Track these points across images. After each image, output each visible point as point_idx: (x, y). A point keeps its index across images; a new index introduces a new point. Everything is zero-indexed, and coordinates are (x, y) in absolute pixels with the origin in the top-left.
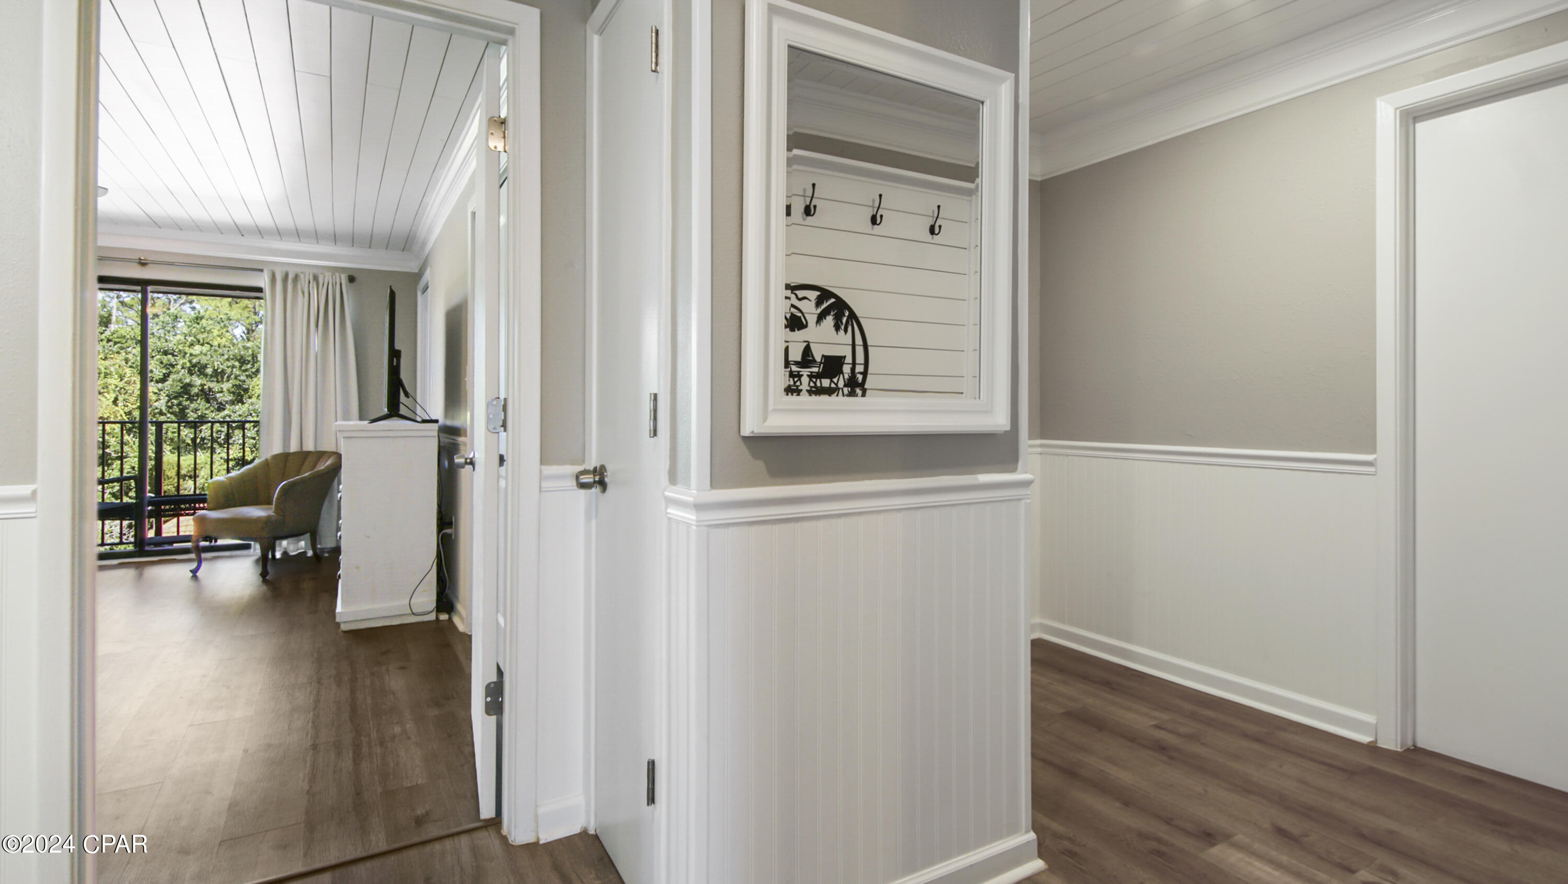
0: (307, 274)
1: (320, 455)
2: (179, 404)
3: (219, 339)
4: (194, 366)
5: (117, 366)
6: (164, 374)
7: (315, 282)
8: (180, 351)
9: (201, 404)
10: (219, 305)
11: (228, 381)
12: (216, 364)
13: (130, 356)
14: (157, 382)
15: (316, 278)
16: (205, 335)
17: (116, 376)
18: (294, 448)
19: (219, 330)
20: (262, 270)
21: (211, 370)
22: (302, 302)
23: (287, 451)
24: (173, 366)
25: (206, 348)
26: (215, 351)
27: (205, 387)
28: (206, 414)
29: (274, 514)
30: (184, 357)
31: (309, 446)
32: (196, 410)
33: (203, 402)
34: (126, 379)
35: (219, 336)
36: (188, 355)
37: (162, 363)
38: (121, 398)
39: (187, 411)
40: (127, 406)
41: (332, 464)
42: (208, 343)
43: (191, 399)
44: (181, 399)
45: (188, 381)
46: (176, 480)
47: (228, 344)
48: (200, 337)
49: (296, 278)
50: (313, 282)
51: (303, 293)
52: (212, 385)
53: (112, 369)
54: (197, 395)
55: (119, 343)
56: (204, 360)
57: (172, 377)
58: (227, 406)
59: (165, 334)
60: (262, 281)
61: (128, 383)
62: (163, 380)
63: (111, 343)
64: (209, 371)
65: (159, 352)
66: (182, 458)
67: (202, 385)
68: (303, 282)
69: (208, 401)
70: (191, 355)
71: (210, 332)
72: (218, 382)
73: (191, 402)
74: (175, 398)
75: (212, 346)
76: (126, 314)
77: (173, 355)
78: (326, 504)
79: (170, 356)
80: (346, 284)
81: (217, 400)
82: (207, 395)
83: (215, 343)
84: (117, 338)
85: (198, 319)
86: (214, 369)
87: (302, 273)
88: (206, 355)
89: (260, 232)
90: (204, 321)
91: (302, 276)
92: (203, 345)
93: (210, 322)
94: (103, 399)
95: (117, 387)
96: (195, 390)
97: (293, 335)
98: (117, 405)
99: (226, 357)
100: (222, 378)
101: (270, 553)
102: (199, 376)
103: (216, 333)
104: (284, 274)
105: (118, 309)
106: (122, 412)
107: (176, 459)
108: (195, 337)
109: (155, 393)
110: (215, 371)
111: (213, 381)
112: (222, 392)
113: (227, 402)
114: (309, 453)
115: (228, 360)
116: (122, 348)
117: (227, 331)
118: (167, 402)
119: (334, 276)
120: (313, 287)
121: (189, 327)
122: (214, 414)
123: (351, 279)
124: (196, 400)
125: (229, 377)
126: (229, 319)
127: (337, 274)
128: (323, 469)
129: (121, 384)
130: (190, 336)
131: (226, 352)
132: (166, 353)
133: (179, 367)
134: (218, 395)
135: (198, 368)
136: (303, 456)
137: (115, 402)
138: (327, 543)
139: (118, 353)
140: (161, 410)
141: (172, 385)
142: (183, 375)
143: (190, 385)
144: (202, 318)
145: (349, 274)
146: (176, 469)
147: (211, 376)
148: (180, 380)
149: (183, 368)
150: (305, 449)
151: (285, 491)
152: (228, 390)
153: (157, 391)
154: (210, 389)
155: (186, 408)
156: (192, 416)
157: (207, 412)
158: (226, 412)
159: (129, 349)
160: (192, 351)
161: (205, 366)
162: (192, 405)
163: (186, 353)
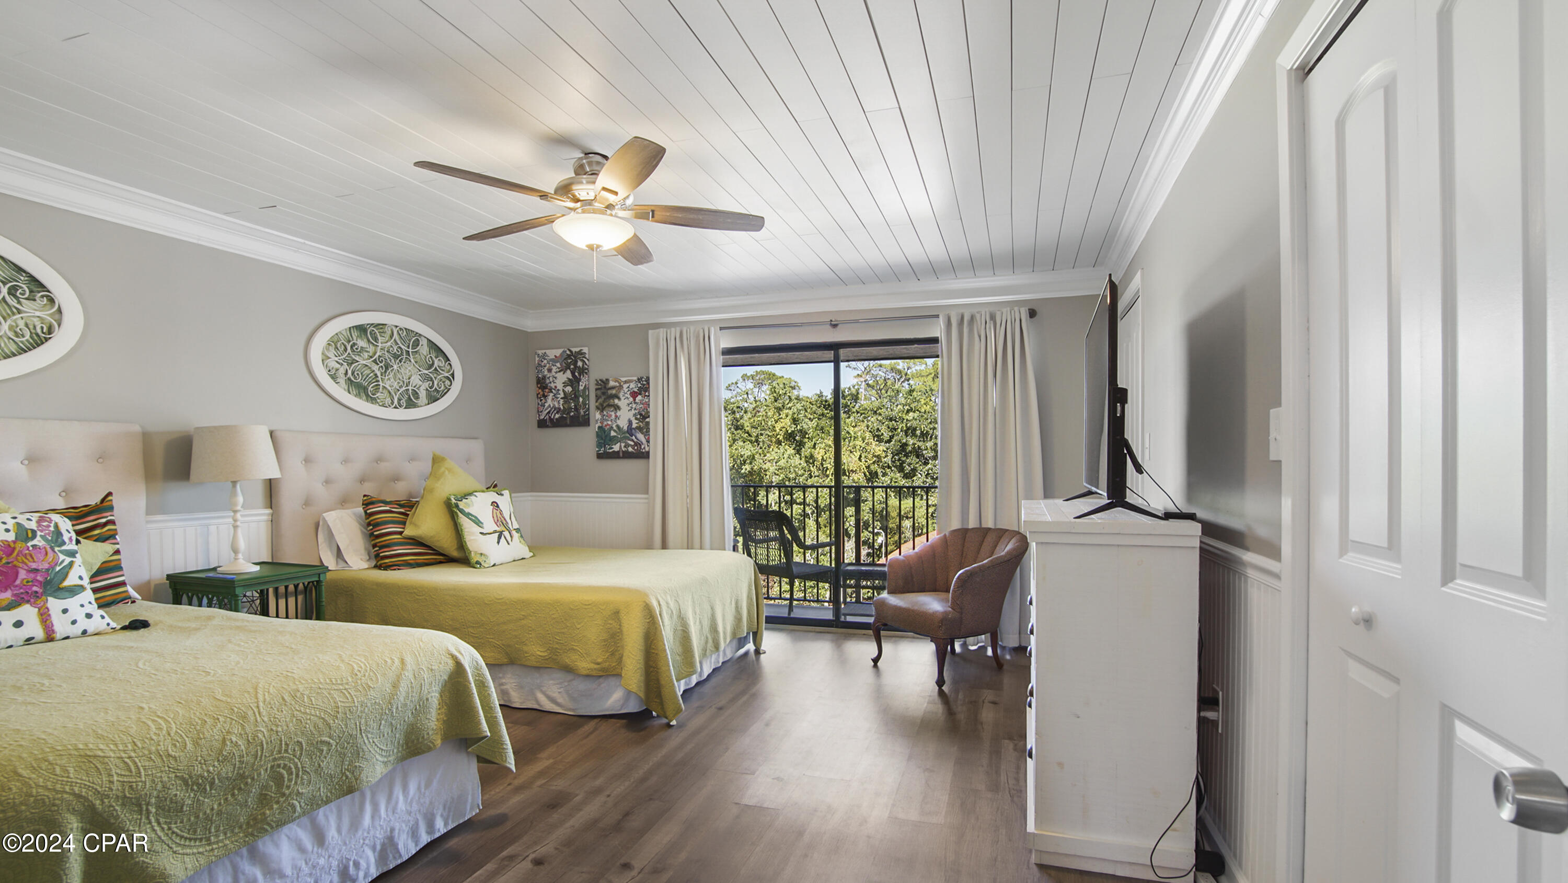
0: (983, 313)
1: (1001, 534)
2: (899, 460)
3: (925, 406)
4: (908, 429)
5: (862, 431)
6: (890, 436)
7: (992, 322)
8: (900, 417)
9: (913, 459)
10: (926, 380)
11: (931, 440)
12: (922, 426)
13: (870, 423)
14: (886, 442)
15: (993, 317)
16: (916, 403)
17: (860, 439)
18: (972, 524)
19: (925, 400)
20: (937, 316)
21: (920, 431)
22: (978, 346)
23: (965, 527)
24: (895, 430)
25: (916, 414)
26: (922, 416)
27: (916, 446)
28: (916, 467)
29: (950, 609)
30: (902, 422)
31: (989, 523)
32: (909, 465)
33: (914, 458)
34: (866, 441)
35: (925, 404)
36: (905, 421)
37: (889, 428)
38: (863, 456)
39: (904, 465)
40: (867, 462)
41: (1013, 549)
42: (918, 410)
43: (907, 456)
44: (900, 455)
45: (904, 441)
46: (898, 520)
47: (931, 410)
48: (913, 406)
49: (972, 318)
50: (990, 323)
51: (980, 337)
52: (920, 444)
53: (859, 434)
54: (911, 452)
55: (864, 413)
56: (915, 423)
57: (895, 438)
58: (930, 461)
59: (891, 406)
60: (936, 330)
61: (867, 444)
62: (889, 441)
63: (859, 414)
64: (918, 432)
65: (887, 419)
66: (902, 502)
67: (914, 444)
68: (979, 325)
69: (918, 457)
70: (907, 420)
71: (919, 401)
72: (924, 441)
73: (907, 458)
74: (897, 454)
75: (920, 412)
76: (870, 393)
77: (896, 421)
78: (1008, 595)
79: (893, 422)
80: (1026, 320)
81: (924, 456)
82: (917, 453)
83: (923, 410)
84: (863, 410)
85: (911, 392)
86: (921, 431)
87: (978, 313)
88: (916, 420)
89: (934, 270)
90: (915, 393)
91: (978, 316)
92: (914, 412)
93: (919, 393)
94: (853, 457)
95: (861, 447)
96: (910, 448)
97: (970, 388)
98: (861, 461)
99: (929, 421)
100: (927, 438)
101: (949, 647)
102: (911, 437)
103: (923, 402)
104: (960, 317)
105: (865, 390)
106: (864, 466)
107: (898, 503)
108: (909, 406)
109: (885, 451)
110: (922, 432)
111: (920, 441)
112: (927, 449)
113: (930, 458)
114: (990, 529)
115: (930, 423)
116: (865, 418)
117: (931, 400)
118: (892, 458)
119: (1013, 312)
120: (990, 328)
121: (906, 398)
122: (921, 467)
123: (1032, 314)
124: (910, 456)
125: (931, 437)
126: (932, 390)
127: (1016, 309)
128: (1005, 556)
129: (863, 445)
130: (906, 405)
131: (929, 416)
132: (891, 420)
133: (899, 430)
134: (924, 452)
135: (910, 431)
136: (984, 532)
137: (860, 459)
138: (1010, 640)
139: (863, 421)
140: (888, 464)
141: (894, 445)
142: (902, 436)
143: (906, 444)
144: (913, 391)
145: (1030, 308)
146: (898, 511)
147: (920, 437)
148: (900, 441)
149: (901, 431)
150: (984, 526)
151: (962, 581)
152: (931, 448)
153: (885, 449)
154: (919, 447)
155: (904, 462)
156: (907, 469)
157: (917, 465)
158: (929, 466)
159: (869, 418)
160: (907, 417)
161: (915, 429)
162: (908, 460)
163: (904, 419)
